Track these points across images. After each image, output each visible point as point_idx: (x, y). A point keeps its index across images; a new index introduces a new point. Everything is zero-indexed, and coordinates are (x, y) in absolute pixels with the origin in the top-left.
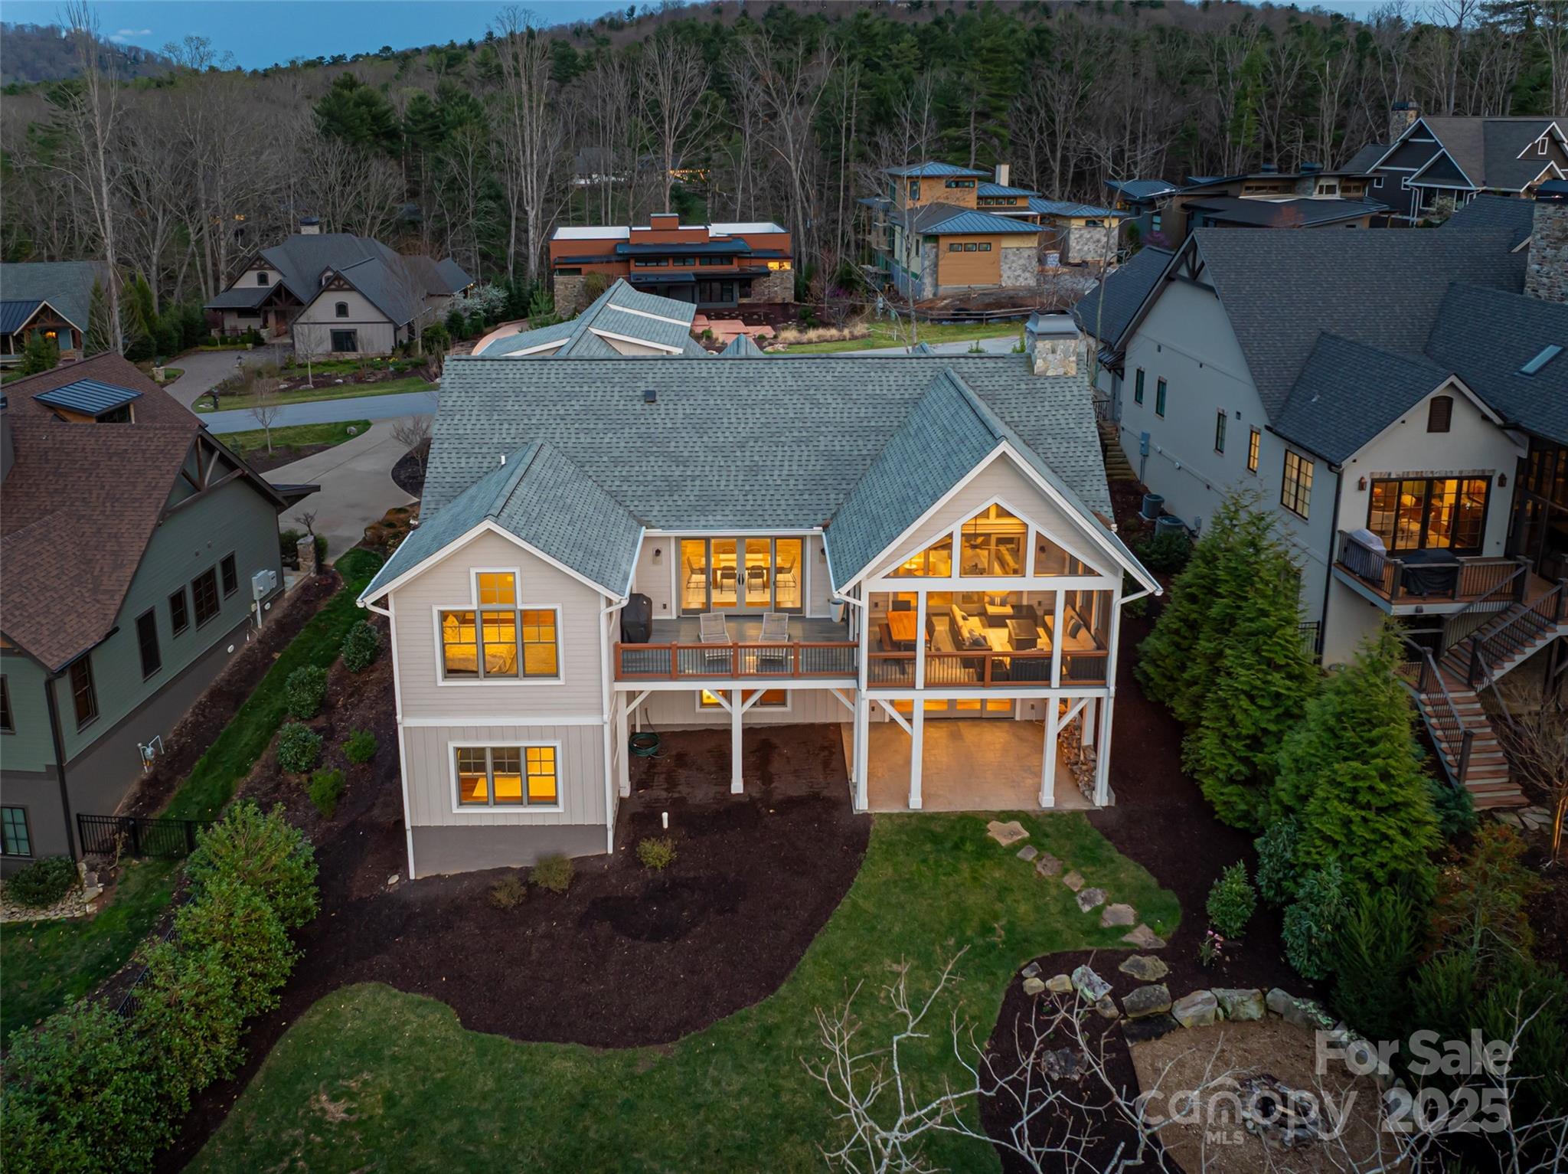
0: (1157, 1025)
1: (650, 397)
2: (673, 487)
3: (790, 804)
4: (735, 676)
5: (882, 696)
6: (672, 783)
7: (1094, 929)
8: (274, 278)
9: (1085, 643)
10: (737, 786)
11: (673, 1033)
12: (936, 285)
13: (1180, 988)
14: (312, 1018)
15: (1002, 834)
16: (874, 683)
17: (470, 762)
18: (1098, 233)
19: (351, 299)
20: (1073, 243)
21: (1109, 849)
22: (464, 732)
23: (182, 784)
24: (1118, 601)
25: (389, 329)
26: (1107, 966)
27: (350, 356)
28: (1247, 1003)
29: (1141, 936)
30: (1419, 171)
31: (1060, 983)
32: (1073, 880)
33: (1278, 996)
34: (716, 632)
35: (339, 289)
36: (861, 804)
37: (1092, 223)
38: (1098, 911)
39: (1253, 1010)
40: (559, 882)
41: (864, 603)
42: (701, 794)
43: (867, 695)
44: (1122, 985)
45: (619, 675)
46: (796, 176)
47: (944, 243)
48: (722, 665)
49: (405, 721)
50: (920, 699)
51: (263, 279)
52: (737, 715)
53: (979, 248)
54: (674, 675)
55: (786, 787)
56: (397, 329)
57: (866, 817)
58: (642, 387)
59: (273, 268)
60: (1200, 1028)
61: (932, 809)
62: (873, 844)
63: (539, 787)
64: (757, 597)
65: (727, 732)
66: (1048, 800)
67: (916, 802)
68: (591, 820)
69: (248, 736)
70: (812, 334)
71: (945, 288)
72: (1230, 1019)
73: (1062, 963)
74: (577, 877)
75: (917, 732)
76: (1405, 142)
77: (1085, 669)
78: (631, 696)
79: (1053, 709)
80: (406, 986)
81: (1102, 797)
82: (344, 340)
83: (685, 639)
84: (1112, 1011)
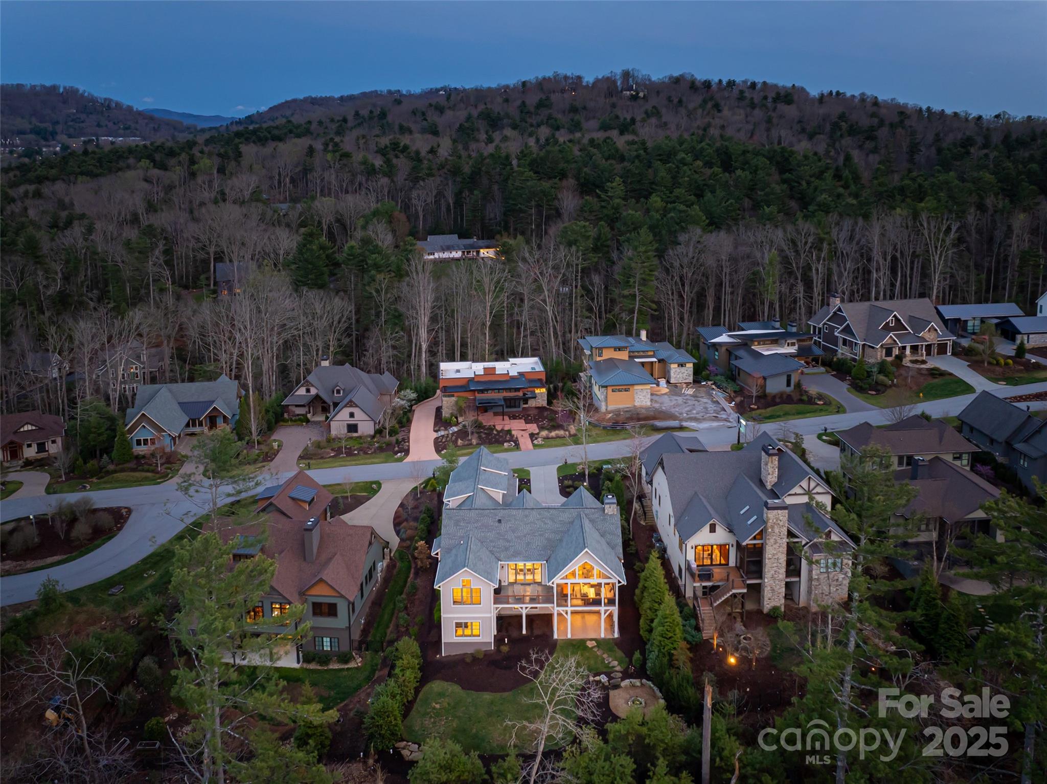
0: (617, 687)
1: (500, 521)
2: (507, 549)
3: (537, 637)
4: (524, 603)
5: (560, 609)
6: (507, 631)
7: (607, 666)
8: (313, 391)
9: (610, 595)
10: (524, 632)
11: (510, 690)
12: (607, 406)
13: (623, 679)
14: (426, 688)
15: (590, 644)
16: (558, 606)
17: (458, 625)
18: (683, 369)
19: (357, 411)
20: (672, 374)
21: (616, 648)
22: (458, 618)
23: (372, 631)
24: (617, 585)
25: (372, 423)
26: (608, 675)
27: (355, 435)
28: (637, 682)
29: (618, 668)
30: (841, 328)
31: (597, 678)
32: (605, 656)
33: (644, 681)
34: (518, 590)
35: (351, 406)
36: (556, 636)
37: (682, 365)
38: (609, 663)
39: (638, 684)
40: (481, 656)
41: (555, 586)
42: (515, 634)
43: (556, 609)
44: (610, 678)
45: (495, 603)
46: (550, 314)
47: (610, 389)
48: (520, 600)
49: (443, 615)
50: (569, 609)
51: (308, 391)
52: (524, 613)
53: (626, 390)
54: (508, 603)
55: (537, 632)
56: (375, 424)
57: (557, 640)
58: (498, 518)
59: (313, 386)
60: (626, 687)
61: (574, 638)
62: (558, 647)
63: (476, 632)
64: (529, 577)
65: (521, 616)
66: (603, 636)
67: (569, 636)
68: (488, 641)
69: (386, 617)
70: (553, 434)
71: (611, 407)
72: (633, 686)
73: (598, 674)
74: (485, 655)
75: (569, 617)
76: (835, 313)
77: (611, 602)
78: (497, 608)
79: (603, 613)
80: (447, 681)
81: (616, 635)
82: (352, 428)
83: (510, 593)
84: (607, 684)
